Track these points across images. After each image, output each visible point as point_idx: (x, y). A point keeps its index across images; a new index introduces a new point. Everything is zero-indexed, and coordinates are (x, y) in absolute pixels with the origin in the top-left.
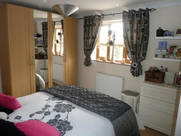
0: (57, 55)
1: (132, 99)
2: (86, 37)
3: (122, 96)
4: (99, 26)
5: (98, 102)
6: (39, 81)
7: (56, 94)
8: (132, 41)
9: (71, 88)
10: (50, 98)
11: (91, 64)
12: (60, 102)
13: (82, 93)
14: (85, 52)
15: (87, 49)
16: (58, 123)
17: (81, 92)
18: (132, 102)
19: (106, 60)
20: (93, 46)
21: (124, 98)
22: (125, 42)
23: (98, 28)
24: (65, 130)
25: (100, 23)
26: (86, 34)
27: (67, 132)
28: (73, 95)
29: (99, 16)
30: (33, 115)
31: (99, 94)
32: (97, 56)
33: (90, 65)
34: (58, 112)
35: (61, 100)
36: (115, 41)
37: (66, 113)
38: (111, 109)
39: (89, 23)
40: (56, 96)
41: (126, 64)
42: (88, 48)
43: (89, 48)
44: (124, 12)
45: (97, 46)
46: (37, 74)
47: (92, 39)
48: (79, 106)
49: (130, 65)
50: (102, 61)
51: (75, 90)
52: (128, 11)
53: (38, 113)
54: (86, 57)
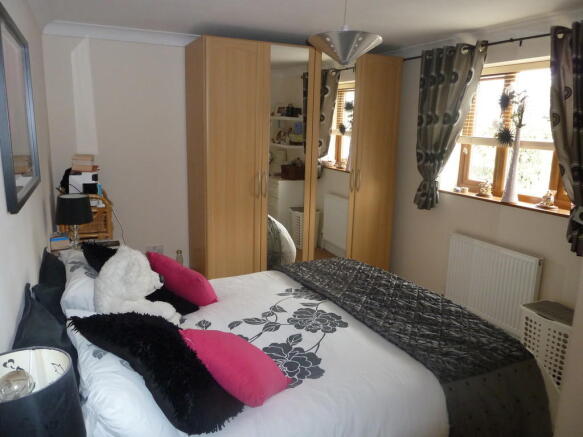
0: (339, 169)
1: (560, 334)
2: (424, 117)
3: (527, 318)
4: (468, 80)
5: (420, 320)
6: (280, 242)
7: (309, 282)
8: (578, 132)
9: (354, 269)
10: (291, 290)
11: (437, 202)
12: (313, 305)
13: (382, 289)
14: (421, 163)
15: (427, 154)
16: (292, 355)
17: (380, 286)
18: (561, 343)
19: (489, 193)
20: (444, 144)
21: (532, 324)
22: (555, 135)
23: (463, 89)
24: (303, 375)
25: (473, 70)
26: (424, 108)
27: (306, 381)
28: (353, 291)
29: (472, 48)
30: (237, 323)
31: (431, 299)
32: (463, 178)
33: (432, 206)
34: (298, 327)
35: (316, 298)
36: (522, 129)
37: (320, 333)
38: (456, 349)
39: (438, 70)
40: (307, 288)
41: (556, 210)
42: (429, 152)
43: (433, 152)
44: (557, 30)
45: (463, 146)
46: (277, 223)
47: (444, 123)
48: (360, 323)
49: (568, 213)
50: (474, 195)
51: (364, 276)
52: (570, 26)
53: (250, 321)
54: (422, 179)
